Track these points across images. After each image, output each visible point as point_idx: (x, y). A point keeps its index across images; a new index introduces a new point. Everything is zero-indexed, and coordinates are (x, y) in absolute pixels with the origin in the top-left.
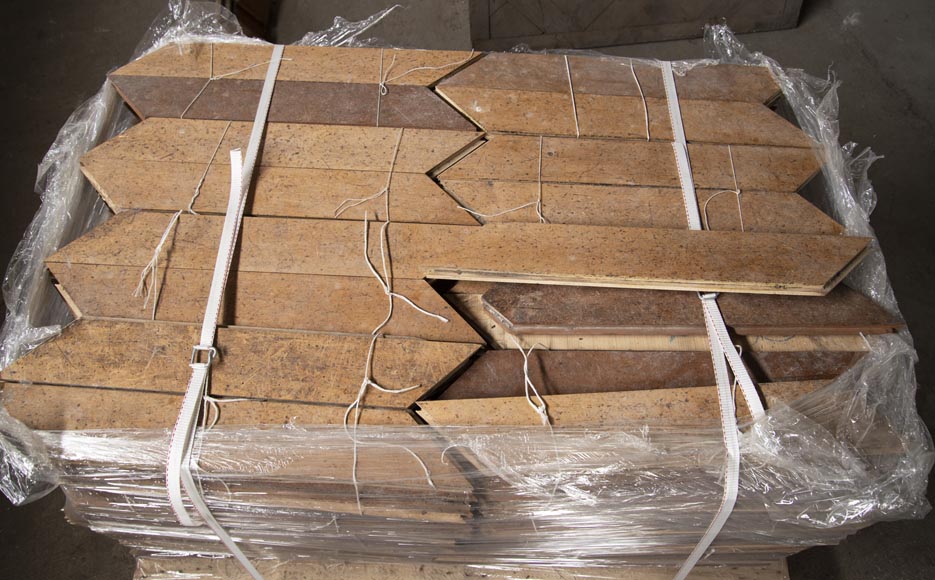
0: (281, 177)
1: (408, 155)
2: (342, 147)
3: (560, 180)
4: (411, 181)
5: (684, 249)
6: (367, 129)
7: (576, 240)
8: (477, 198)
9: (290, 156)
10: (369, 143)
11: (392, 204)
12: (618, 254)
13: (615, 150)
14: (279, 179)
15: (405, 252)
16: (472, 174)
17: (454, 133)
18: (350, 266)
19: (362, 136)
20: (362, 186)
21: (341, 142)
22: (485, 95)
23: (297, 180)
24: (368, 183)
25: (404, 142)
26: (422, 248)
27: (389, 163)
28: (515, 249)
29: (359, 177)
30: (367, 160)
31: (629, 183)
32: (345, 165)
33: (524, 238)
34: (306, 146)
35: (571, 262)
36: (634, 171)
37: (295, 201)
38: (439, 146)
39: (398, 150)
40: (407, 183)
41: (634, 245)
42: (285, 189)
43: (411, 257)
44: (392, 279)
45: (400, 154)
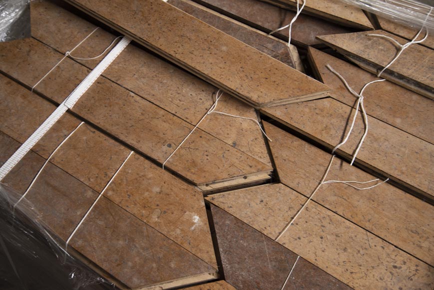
0: (421, 247)
1: (286, 208)
2: (345, 250)
3: (179, 121)
4: (297, 180)
5: (149, 22)
6: (311, 258)
7: (211, 61)
8: (252, 138)
9: (404, 267)
10: (316, 240)
11: (323, 169)
12: (193, 38)
13: (118, 125)
14: (423, 245)
15: (334, 120)
16: (244, 157)
17: (231, 211)
18: (382, 130)
19: (319, 253)
20: (342, 197)
21: (343, 257)
22: (178, 231)
23: (405, 234)
24: (336, 198)
25: (282, 224)
26: (319, 117)
27: (307, 209)
28: (258, 72)
29: (342, 208)
30: (326, 223)
31: (132, 94)
32: (349, 228)
33: (245, 78)
34: (384, 271)
35: (227, 46)
36: (121, 102)
37: (412, 213)
38: (253, 204)
39: (293, 218)
40: (301, 180)
41: (177, 39)
42: (420, 232)
43: (331, 115)
44: (353, 107)
45: (291, 213)
